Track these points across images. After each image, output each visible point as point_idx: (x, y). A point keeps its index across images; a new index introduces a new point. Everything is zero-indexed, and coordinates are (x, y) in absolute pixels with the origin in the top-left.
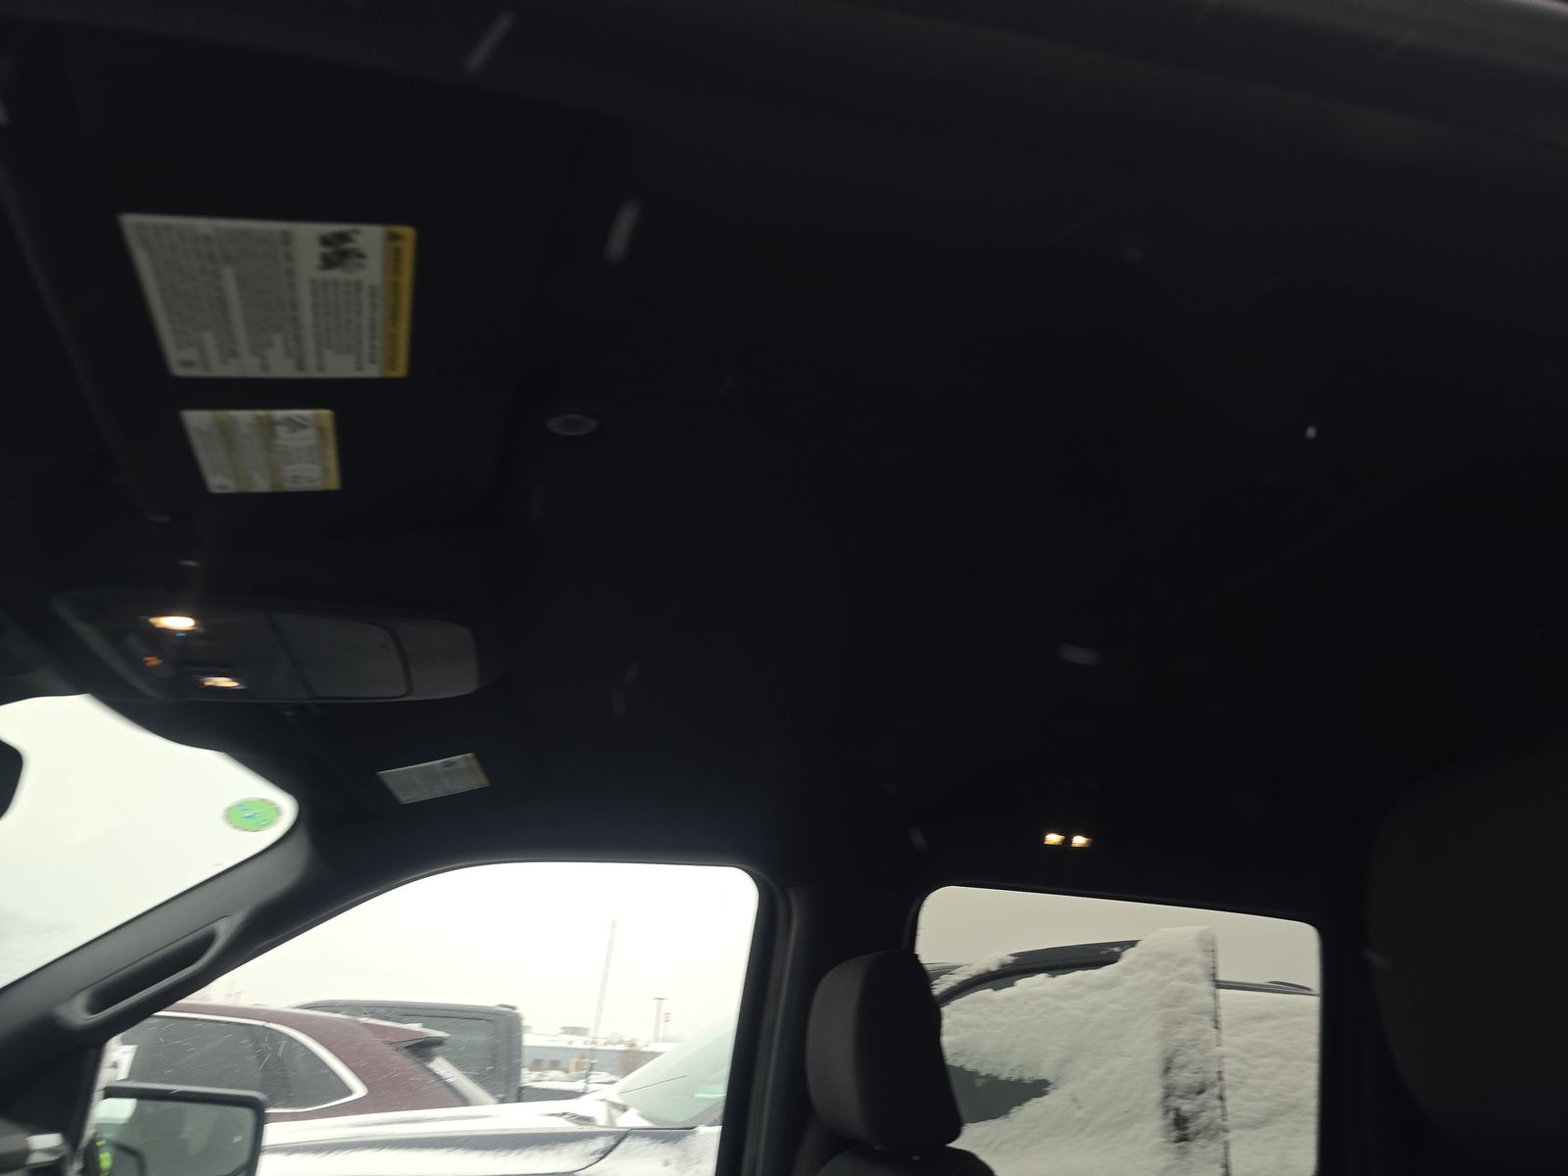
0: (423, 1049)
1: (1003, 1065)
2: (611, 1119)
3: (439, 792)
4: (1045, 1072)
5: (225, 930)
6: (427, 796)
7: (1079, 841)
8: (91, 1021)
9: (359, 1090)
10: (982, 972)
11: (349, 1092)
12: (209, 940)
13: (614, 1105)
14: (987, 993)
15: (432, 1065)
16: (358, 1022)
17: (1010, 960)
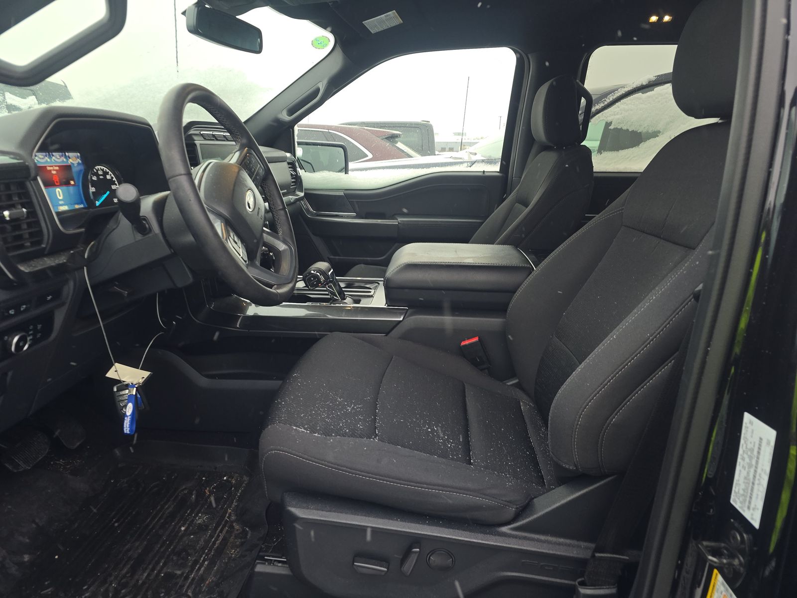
0: (392, 138)
1: (640, 126)
2: (470, 158)
3: (385, 28)
4: (659, 127)
5: (322, 86)
6: (381, 29)
7: (667, 18)
8: (289, 119)
9: (370, 156)
10: (639, 86)
11: (367, 156)
12: (318, 90)
13: (471, 153)
14: (639, 95)
15: (397, 145)
16: (365, 129)
17: (654, 79)
